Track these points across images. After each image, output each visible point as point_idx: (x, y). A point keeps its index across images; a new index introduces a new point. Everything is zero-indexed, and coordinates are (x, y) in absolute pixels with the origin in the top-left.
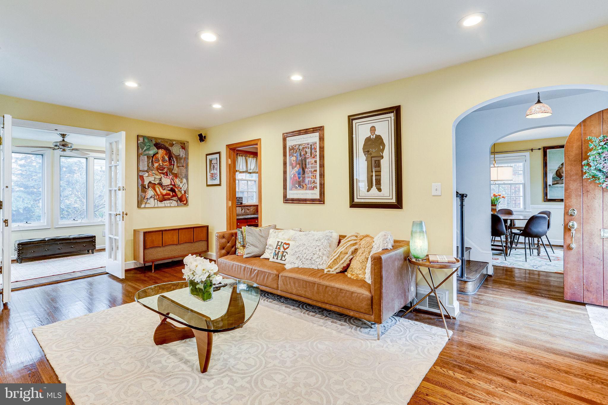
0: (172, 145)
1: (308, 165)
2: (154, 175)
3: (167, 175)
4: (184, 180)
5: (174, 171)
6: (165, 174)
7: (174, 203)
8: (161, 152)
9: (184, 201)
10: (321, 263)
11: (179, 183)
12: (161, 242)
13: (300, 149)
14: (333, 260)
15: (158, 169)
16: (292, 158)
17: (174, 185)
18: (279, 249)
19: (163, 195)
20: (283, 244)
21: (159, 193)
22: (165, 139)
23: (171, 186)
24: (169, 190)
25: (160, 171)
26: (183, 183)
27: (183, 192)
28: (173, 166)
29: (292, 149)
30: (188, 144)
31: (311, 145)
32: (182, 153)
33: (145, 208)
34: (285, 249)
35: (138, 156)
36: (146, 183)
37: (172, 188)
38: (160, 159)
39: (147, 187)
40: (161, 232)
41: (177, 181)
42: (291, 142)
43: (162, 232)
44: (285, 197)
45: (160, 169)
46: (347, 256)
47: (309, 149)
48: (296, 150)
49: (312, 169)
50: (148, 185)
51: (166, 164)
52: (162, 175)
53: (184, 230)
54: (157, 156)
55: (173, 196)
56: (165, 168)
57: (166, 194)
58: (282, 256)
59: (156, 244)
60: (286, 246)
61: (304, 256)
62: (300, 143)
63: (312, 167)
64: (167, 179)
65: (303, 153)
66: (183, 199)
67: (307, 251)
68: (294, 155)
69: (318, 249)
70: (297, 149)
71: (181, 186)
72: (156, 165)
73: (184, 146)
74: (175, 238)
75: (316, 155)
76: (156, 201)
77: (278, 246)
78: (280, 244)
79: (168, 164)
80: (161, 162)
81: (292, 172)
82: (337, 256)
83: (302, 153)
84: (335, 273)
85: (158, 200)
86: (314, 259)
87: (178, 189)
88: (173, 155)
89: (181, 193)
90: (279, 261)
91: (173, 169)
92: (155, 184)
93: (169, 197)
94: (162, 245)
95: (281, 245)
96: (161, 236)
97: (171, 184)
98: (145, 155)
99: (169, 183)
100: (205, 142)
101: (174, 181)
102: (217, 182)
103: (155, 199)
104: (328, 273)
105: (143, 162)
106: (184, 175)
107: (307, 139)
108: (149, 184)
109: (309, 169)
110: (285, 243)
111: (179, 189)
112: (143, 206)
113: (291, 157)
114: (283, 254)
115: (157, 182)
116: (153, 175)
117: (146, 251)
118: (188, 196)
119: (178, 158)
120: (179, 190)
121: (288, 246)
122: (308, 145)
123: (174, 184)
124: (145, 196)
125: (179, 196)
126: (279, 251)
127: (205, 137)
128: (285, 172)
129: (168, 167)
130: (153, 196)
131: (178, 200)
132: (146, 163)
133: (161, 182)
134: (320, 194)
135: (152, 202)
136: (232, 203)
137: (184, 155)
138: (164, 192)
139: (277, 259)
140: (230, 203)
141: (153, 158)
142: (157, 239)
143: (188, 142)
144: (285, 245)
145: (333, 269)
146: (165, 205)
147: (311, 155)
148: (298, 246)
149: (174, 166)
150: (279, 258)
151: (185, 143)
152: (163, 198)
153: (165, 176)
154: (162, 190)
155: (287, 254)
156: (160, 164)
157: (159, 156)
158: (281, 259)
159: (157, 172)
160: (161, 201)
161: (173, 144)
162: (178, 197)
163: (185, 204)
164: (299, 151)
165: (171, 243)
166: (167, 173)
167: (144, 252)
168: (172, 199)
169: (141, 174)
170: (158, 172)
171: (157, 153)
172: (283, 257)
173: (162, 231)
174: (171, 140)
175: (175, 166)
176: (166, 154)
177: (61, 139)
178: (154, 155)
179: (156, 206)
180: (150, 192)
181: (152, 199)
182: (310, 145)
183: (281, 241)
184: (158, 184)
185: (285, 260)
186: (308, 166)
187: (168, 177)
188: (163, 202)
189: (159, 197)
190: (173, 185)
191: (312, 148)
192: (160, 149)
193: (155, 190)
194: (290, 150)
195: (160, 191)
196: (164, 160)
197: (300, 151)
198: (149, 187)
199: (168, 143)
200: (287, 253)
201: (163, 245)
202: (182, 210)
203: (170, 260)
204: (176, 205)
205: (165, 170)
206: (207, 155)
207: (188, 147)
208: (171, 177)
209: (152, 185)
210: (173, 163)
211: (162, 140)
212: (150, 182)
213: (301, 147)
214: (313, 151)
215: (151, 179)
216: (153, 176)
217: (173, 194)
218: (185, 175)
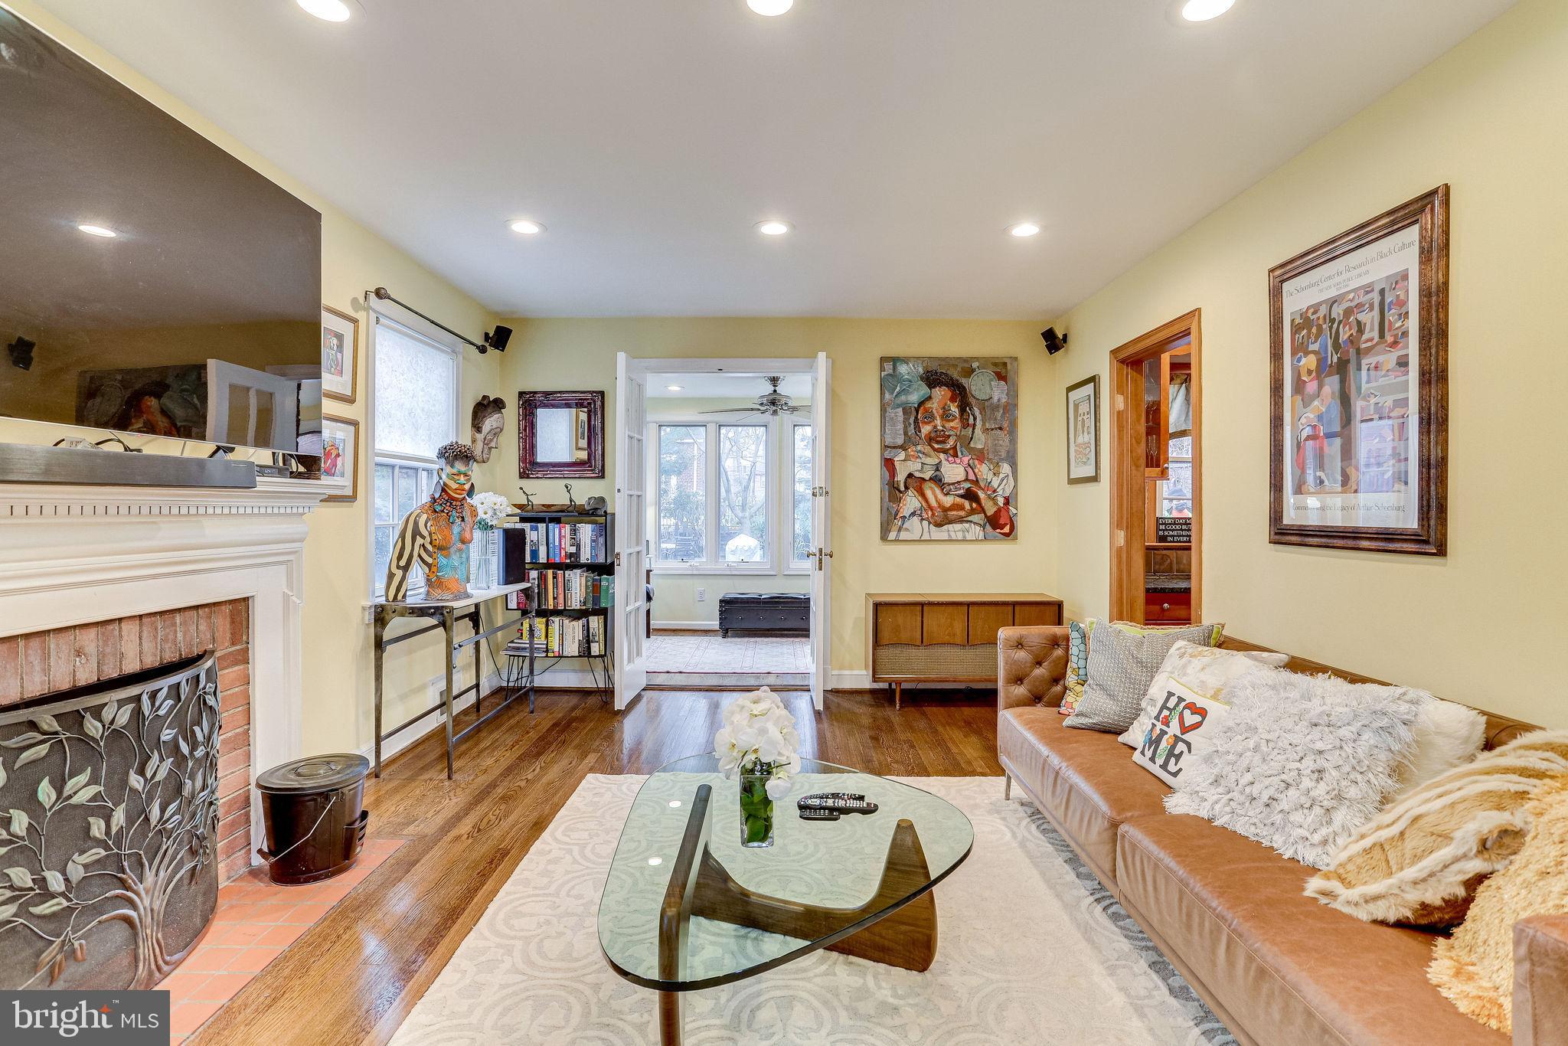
0: (969, 372)
1: (1368, 382)
2: (921, 455)
3: (956, 455)
4: (1006, 468)
5: (975, 443)
6: (951, 452)
7: (976, 531)
8: (940, 394)
9: (1006, 524)
10: (1316, 838)
11: (990, 476)
12: (919, 633)
13: (1332, 321)
14: (1367, 843)
15: (930, 440)
16: (1304, 361)
17: (976, 482)
18: (1167, 723)
19: (945, 510)
20: (1183, 704)
21: (934, 503)
22: (951, 359)
23: (967, 485)
24: (962, 496)
25: (936, 446)
26: (1002, 476)
27: (1001, 501)
28: (971, 429)
29: (1304, 323)
30: (1015, 364)
31: (1382, 292)
32: (998, 392)
33: (897, 540)
34: (1185, 730)
35: (883, 410)
36: (901, 477)
37: (968, 490)
38: (936, 414)
39: (902, 488)
40: (919, 608)
41: (984, 471)
42: (1300, 297)
43: (922, 607)
44: (1275, 519)
45: (936, 439)
46: (1445, 853)
47: (1371, 308)
48: (1320, 327)
49: (1384, 399)
50: (905, 483)
51: (952, 424)
52: (942, 456)
53: (983, 608)
54: (928, 405)
55: (972, 512)
56: (949, 436)
57: (953, 504)
58: (1171, 754)
59: (904, 636)
60: (1190, 719)
61: (1243, 781)
62: (1333, 293)
63: (1384, 390)
64: (954, 465)
65: (1345, 333)
66: (1002, 521)
67: (1257, 758)
68: (1312, 348)
69: (1309, 764)
70: (1321, 322)
71: (995, 484)
72: (926, 429)
73: (1002, 370)
74: (959, 627)
75: (1405, 334)
76: (925, 523)
77: (1166, 713)
78: (1171, 704)
79: (959, 426)
80: (938, 422)
81: (1303, 420)
82: (1395, 830)
83: (1344, 337)
84: (1363, 914)
85: (930, 523)
86: (1284, 805)
87: (986, 494)
88: (971, 400)
89: (996, 504)
90: (1156, 769)
91: (972, 438)
92: (924, 480)
93: (962, 513)
94: (922, 642)
95: (1174, 708)
96: (919, 619)
97: (967, 480)
98: (899, 406)
99: (961, 476)
100: (1067, 351)
101: (976, 471)
102: (1090, 472)
103: (922, 519)
104: (1323, 900)
105: (894, 425)
106: (1003, 454)
107: (1364, 269)
108: (909, 480)
109: (1373, 400)
110: (1193, 708)
111: (989, 493)
112: (892, 536)
113: (1299, 360)
114: (1173, 747)
115: (927, 476)
116: (919, 457)
117: (883, 652)
118: (1015, 511)
119: (987, 406)
120: (989, 497)
121: (1197, 718)
122: (1367, 292)
123: (974, 479)
124: (898, 512)
125: (991, 510)
126: (1163, 733)
127: (1065, 336)
128: (1277, 422)
129: (958, 433)
130: (919, 512)
131: (985, 525)
132: (900, 426)
133: (938, 473)
134: (1421, 507)
135: (916, 527)
136: (1126, 536)
137: (1004, 396)
138: (948, 501)
139: (1152, 759)
140: (1121, 537)
141: (917, 413)
142: (909, 624)
143: (1016, 359)
144: (1187, 713)
145: (1354, 894)
146: (949, 535)
147: (1382, 335)
148: (1229, 729)
149: (974, 429)
150: (1160, 761)
151: (1008, 361)
152: (943, 518)
153: (951, 459)
154: (940, 496)
155: (1190, 751)
156: (935, 427)
157: (934, 406)
158: (1164, 767)
159: (928, 449)
160: (939, 525)
161: (973, 371)
162: (986, 516)
163: (1007, 535)
164: (1331, 328)
165: (947, 638)
166: (954, 448)
167: (873, 655)
168: (969, 518)
169: (887, 455)
170: (932, 447)
171: (930, 398)
172: (1173, 760)
173: (922, 605)
174: (965, 360)
175: (978, 430)
176: (953, 399)
177: (771, 389)
178: (921, 404)
179: (926, 537)
180: (911, 502)
181: (916, 519)
182: (1377, 289)
183: (1180, 691)
184: (931, 479)
185: (1175, 775)
186: (1370, 385)
187: (958, 461)
188: (945, 527)
189: (933, 514)
190: (972, 481)
191: (1388, 300)
192: (934, 387)
193: (923, 495)
194: (1296, 329)
195: (936, 497)
196: (946, 416)
197: (1335, 325)
198: (907, 488)
199: (959, 369)
200: (1189, 745)
201: (924, 641)
202: (1000, 549)
203: (962, 686)
204: (981, 536)
205: (951, 442)
206: (1070, 389)
207: (1017, 373)
208: (966, 459)
209: (914, 482)
210: (971, 421)
211: (943, 363)
212: (910, 476)
213: (1338, 311)
214: (1391, 316)
215: (914, 467)
216: (920, 461)
217: (971, 506)
218: (1008, 452)
